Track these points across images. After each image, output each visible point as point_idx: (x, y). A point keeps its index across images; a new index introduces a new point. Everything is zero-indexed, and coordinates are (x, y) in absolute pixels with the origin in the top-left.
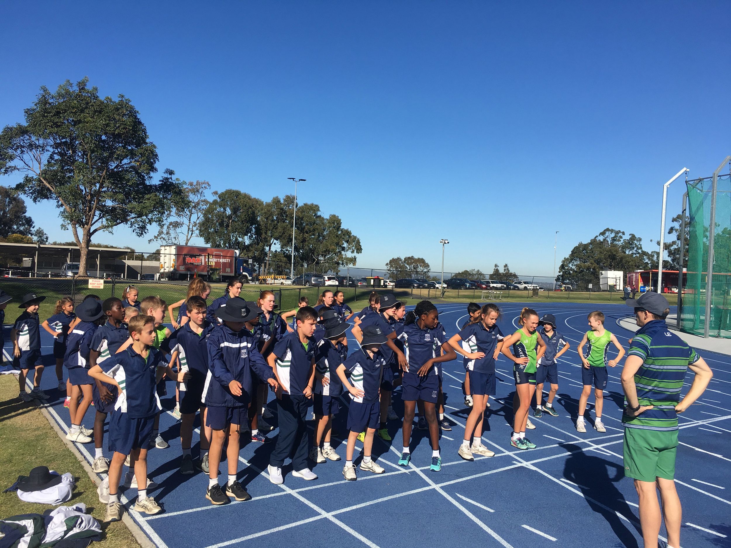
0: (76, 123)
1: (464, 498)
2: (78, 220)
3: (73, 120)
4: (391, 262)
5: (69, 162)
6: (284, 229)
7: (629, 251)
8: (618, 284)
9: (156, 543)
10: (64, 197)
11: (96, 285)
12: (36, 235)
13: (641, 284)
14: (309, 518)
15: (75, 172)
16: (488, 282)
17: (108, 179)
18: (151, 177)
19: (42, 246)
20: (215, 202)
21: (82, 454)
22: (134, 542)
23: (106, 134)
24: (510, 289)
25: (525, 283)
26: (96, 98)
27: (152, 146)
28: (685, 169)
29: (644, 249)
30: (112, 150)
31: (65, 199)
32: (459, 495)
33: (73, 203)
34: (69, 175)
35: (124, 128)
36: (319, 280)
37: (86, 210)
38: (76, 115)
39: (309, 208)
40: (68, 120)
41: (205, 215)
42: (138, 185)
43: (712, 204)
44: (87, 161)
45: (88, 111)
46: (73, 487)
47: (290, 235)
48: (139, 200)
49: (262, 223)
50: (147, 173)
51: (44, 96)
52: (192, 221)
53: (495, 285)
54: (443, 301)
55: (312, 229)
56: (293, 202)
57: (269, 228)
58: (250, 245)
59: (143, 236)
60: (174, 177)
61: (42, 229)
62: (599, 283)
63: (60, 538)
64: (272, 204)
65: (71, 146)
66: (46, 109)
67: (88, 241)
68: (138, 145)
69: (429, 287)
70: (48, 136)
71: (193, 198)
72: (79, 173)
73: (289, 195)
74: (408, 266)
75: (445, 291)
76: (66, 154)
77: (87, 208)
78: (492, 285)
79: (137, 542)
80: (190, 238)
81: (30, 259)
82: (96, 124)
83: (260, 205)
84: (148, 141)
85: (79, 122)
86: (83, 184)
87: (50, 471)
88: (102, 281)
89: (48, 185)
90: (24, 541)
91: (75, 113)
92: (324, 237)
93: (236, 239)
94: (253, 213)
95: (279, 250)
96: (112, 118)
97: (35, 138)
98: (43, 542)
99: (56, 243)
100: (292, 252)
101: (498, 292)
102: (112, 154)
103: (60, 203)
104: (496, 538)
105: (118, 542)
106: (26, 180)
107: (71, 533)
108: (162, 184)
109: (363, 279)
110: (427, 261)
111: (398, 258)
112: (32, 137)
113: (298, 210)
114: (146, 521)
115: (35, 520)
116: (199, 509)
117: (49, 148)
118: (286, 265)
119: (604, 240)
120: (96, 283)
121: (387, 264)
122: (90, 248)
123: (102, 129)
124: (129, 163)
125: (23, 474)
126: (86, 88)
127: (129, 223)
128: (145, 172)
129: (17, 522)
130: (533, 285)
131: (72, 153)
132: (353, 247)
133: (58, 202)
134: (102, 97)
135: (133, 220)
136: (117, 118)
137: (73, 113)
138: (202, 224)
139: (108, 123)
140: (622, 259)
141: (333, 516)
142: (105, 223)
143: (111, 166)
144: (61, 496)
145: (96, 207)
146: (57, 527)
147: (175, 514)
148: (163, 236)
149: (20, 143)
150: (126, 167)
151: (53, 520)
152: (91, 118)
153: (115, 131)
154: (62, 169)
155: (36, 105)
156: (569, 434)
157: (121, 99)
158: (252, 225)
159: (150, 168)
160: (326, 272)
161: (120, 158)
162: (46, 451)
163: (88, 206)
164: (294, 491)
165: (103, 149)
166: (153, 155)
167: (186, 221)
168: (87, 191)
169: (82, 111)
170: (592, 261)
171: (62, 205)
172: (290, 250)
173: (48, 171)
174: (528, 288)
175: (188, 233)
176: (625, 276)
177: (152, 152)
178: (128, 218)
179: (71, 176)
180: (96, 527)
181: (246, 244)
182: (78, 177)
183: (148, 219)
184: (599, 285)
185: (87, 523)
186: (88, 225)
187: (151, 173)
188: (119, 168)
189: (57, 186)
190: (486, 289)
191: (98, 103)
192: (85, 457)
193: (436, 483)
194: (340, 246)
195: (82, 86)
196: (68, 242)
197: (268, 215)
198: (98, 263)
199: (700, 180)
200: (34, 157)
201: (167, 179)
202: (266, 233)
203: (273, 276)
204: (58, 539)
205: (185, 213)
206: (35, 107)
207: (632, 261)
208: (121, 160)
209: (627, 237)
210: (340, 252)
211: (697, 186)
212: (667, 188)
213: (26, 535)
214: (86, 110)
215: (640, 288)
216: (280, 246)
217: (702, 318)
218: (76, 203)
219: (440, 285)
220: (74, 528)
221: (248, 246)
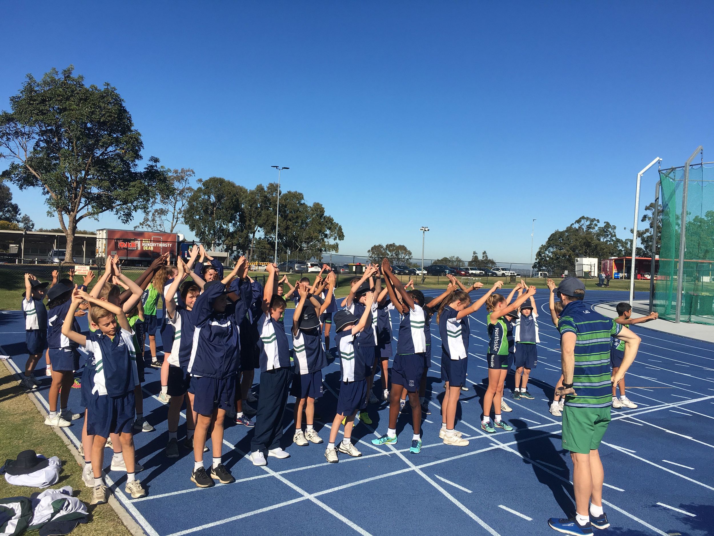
0: (61, 111)
1: (443, 480)
2: (64, 207)
3: (58, 108)
4: (372, 248)
5: (55, 150)
6: (268, 216)
7: (604, 239)
8: (593, 270)
9: (142, 524)
10: (50, 184)
11: (82, 271)
12: (22, 222)
13: (615, 271)
14: (291, 499)
15: (61, 159)
16: (467, 269)
17: (93, 167)
18: (137, 165)
19: (28, 232)
20: (199, 189)
21: (69, 438)
22: (120, 524)
23: (91, 122)
24: (489, 276)
25: (503, 269)
26: (82, 86)
27: (137, 133)
28: (658, 158)
29: (618, 237)
30: (97, 138)
31: (51, 186)
32: (437, 477)
33: (59, 190)
34: (54, 162)
35: (109, 116)
36: (302, 267)
37: (72, 197)
38: (61, 102)
39: (293, 196)
40: (53, 108)
41: (189, 203)
42: (123, 172)
43: (684, 193)
44: (73, 148)
45: (74, 99)
46: (60, 470)
47: (274, 223)
48: (124, 187)
49: (246, 211)
50: (132, 161)
51: (29, 84)
52: (177, 209)
53: (474, 272)
54: (423, 287)
55: (295, 217)
56: (277, 190)
57: (253, 215)
58: (235, 232)
59: (128, 223)
60: (159, 165)
61: (28, 216)
62: (575, 269)
63: (47, 521)
64: (255, 191)
65: (57, 133)
66: (31, 96)
67: (74, 229)
68: (123, 133)
69: (409, 274)
70: (34, 124)
71: (178, 185)
72: (65, 160)
73: (273, 183)
74: (389, 253)
75: (425, 278)
76: (52, 142)
77: (73, 195)
78: (471, 272)
79: (123, 524)
80: (175, 225)
81: (16, 246)
82: (82, 111)
83: (244, 193)
84: (132, 128)
85: (65, 109)
86: (69, 171)
87: (37, 455)
88: (88, 267)
89: (33, 172)
90: (12, 524)
91: (61, 101)
92: (307, 224)
93: (221, 226)
94: (237, 200)
95: (263, 237)
96: (98, 106)
97: (21, 125)
98: (30, 525)
99: (42, 230)
100: (275, 239)
101: (476, 279)
102: (98, 141)
103: (46, 190)
104: (473, 518)
105: (104, 524)
106: (13, 167)
107: (58, 516)
108: (147, 172)
109: (345, 265)
110: (408, 249)
111: (380, 245)
112: (18, 125)
113: (282, 197)
114: (132, 503)
115: (22, 502)
116: (184, 491)
117: (34, 135)
118: (269, 252)
119: (579, 228)
120: (82, 269)
121: (369, 251)
122: (76, 235)
123: (88, 117)
124: (115, 151)
125: (10, 457)
126: (71, 76)
127: (115, 210)
128: (130, 159)
129: (5, 505)
130: (510, 272)
131: (58, 140)
132: (335, 233)
133: (44, 189)
134: (87, 86)
135: (118, 207)
136: (102, 105)
137: (58, 100)
138: (187, 212)
139: (93, 111)
140: (596, 246)
141: (316, 497)
142: (90, 210)
143: (96, 153)
144: (48, 479)
145: (82, 194)
146: (44, 510)
147: (161, 496)
148: (149, 223)
149: (5, 131)
150: (112, 155)
151: (41, 503)
152: (77, 106)
153: (100, 119)
154: (48, 156)
155: (22, 92)
156: (545, 417)
157: (106, 87)
158: (236, 213)
159: (135, 155)
160: (309, 259)
161: (106, 146)
162: (33, 435)
163: (73, 193)
164: (277, 473)
165: (88, 136)
166: (138, 142)
167: (170, 208)
168: (73, 178)
169: (68, 99)
170: (568, 248)
171: (48, 192)
172: (274, 237)
173: (35, 158)
174: (506, 274)
175: (173, 220)
176: (599, 263)
177: (137, 140)
178: (114, 205)
179: (57, 163)
180: (82, 509)
181: (231, 231)
182: (64, 165)
183: (133, 206)
184: (575, 272)
185: (74, 505)
186: (73, 212)
187: (137, 160)
188: (105, 156)
189: (42, 173)
190: (465, 275)
191: (83, 91)
192: (71, 441)
193: (416, 464)
194: (323, 233)
195: (67, 74)
196: (55, 228)
197: (252, 203)
198: (84, 250)
199: (673, 169)
200: (20, 144)
201: (152, 166)
202: (250, 221)
203: (257, 263)
204: (46, 522)
205: (170, 200)
206: (21, 95)
207: (607, 248)
208: (107, 148)
209: (602, 225)
210: (323, 239)
211: (670, 176)
212: (641, 177)
213: (13, 518)
214: (71, 98)
215: (614, 274)
216: (264, 233)
217: (674, 303)
218: (62, 190)
219: (421, 272)
220: (61, 511)
221: (232, 233)
